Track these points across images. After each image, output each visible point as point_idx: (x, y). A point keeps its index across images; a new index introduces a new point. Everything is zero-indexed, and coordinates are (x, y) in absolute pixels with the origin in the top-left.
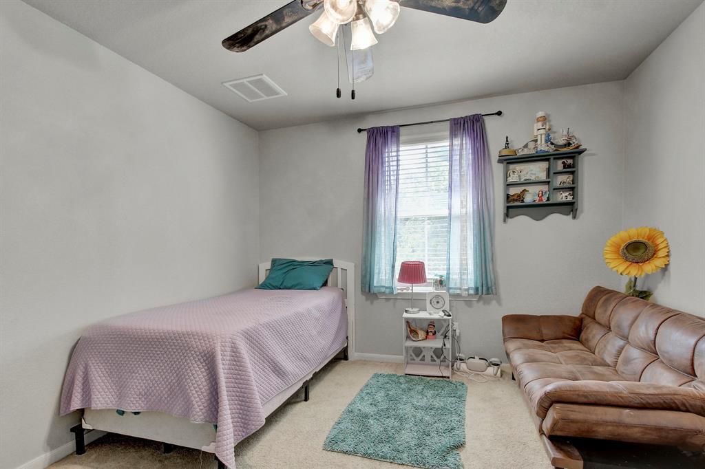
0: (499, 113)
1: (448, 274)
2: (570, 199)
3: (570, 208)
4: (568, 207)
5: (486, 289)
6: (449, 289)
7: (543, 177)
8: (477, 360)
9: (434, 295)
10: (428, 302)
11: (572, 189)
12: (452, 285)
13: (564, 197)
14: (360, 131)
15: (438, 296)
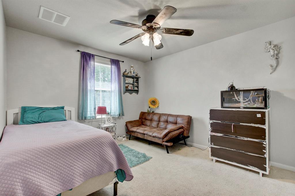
0: (123, 62)
1: (111, 110)
2: (137, 89)
3: (137, 92)
4: (136, 91)
5: (122, 114)
6: (111, 115)
7: (132, 82)
8: (120, 137)
9: (108, 118)
10: (106, 121)
11: (138, 87)
12: (112, 114)
13: (136, 89)
14: (78, 51)
15: (109, 118)
